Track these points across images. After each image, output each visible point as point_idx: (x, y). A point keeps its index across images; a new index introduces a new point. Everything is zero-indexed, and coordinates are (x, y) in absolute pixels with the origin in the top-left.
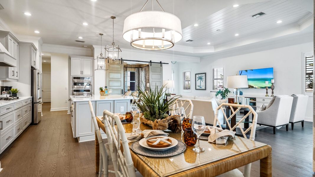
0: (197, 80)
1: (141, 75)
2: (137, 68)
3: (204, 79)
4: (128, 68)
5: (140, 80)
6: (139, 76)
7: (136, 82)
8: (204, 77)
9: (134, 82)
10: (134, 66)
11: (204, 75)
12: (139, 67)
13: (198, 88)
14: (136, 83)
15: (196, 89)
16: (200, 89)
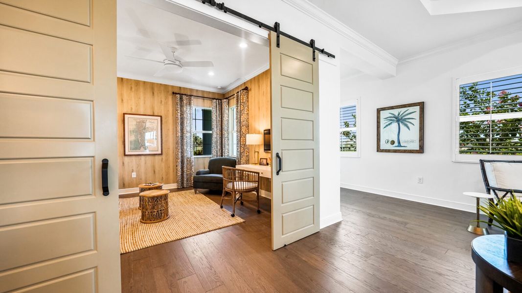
0: (382, 125)
1: (225, 116)
2: (216, 99)
3: (417, 122)
4: (192, 98)
5: (225, 128)
6: (222, 118)
7: (215, 132)
8: (417, 115)
9: (211, 132)
10: (211, 96)
11: (417, 109)
12: (222, 97)
13: (383, 146)
14: (214, 136)
15: (379, 150)
16: (395, 151)
